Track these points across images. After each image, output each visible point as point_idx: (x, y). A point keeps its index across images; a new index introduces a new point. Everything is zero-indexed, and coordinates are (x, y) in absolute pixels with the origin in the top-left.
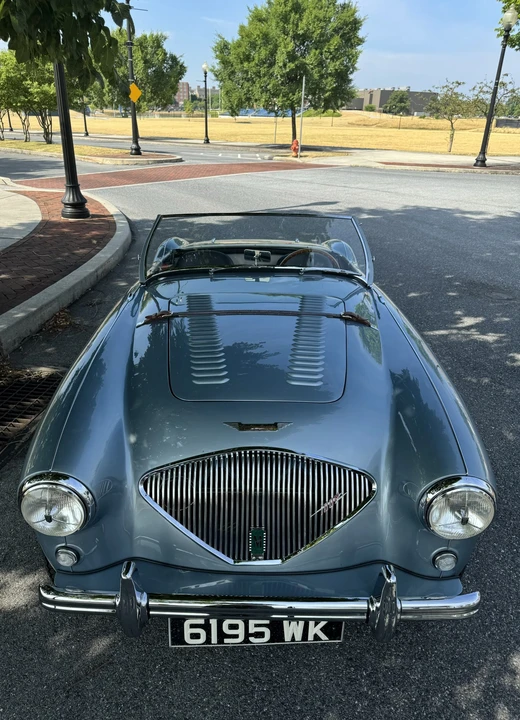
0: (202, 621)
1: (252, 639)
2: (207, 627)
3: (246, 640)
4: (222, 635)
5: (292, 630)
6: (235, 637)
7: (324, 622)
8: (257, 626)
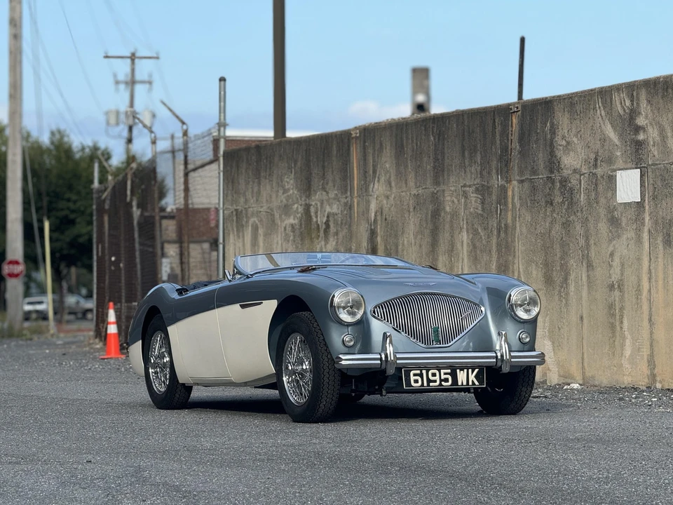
0: (418, 372)
1: (443, 383)
2: (421, 375)
3: (440, 385)
4: (429, 381)
5: (462, 377)
6: (435, 381)
7: (476, 370)
8: (445, 374)
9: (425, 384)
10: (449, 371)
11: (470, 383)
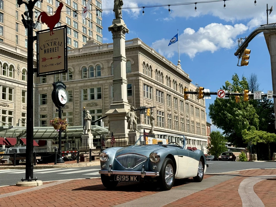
0: (119, 176)
1: (126, 180)
2: (120, 177)
3: (125, 180)
4: (122, 179)
5: (132, 178)
6: (124, 179)
7: (136, 177)
8: (127, 177)
9: (121, 180)
10: (128, 176)
11: (134, 180)
